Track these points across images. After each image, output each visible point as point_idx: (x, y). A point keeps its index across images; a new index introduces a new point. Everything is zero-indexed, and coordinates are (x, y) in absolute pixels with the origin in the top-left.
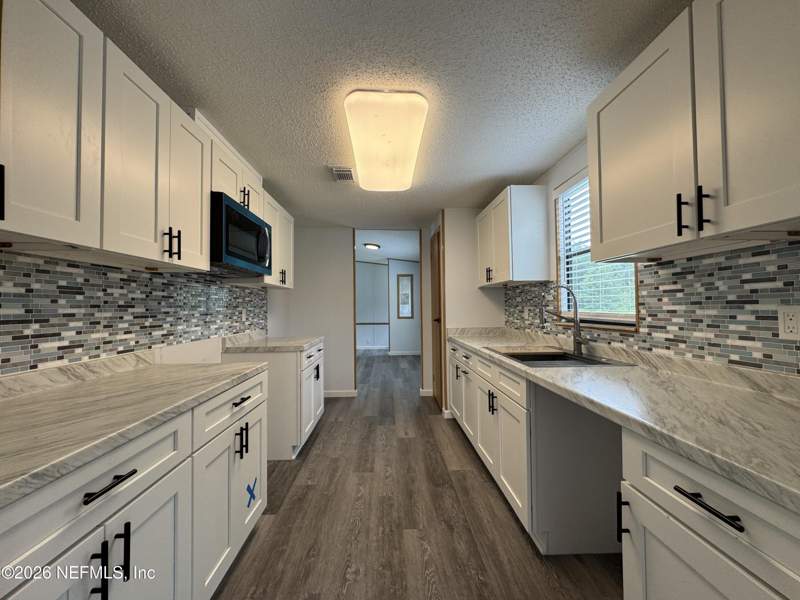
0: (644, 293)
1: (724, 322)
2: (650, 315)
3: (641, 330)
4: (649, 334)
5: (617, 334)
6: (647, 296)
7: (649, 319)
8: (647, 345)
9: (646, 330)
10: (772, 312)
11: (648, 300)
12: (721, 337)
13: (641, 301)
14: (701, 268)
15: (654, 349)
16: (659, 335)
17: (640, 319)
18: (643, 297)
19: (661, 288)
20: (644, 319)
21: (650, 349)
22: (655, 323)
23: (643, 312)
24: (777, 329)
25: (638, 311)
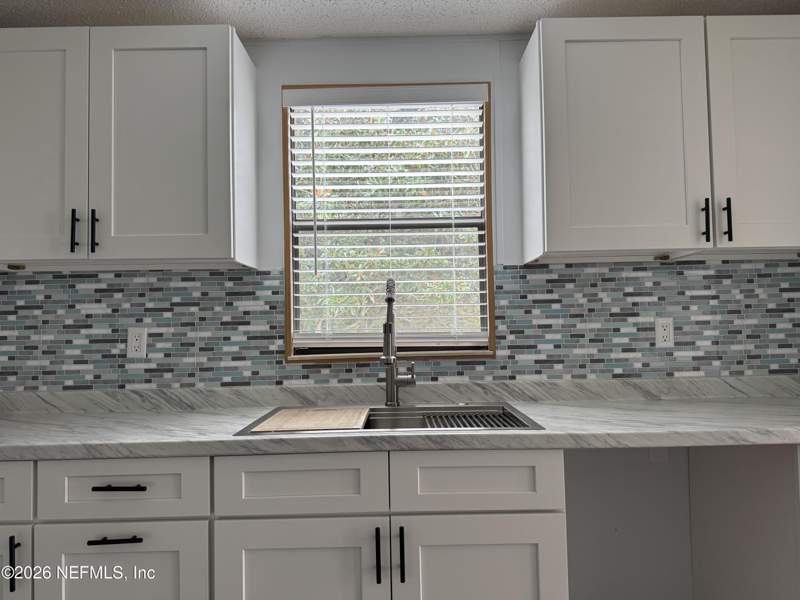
0: (504, 303)
1: (607, 335)
2: (512, 333)
3: (499, 353)
4: (511, 357)
5: (453, 363)
6: (508, 307)
7: (511, 337)
8: (508, 373)
9: (507, 352)
10: (650, 323)
11: (509, 313)
12: (606, 351)
13: (498, 313)
14: (582, 277)
15: (518, 377)
16: (526, 358)
17: (496, 338)
18: (502, 307)
19: (530, 297)
20: (504, 338)
21: (513, 378)
22: (519, 342)
23: (502, 328)
24: (654, 339)
25: (494, 328)
